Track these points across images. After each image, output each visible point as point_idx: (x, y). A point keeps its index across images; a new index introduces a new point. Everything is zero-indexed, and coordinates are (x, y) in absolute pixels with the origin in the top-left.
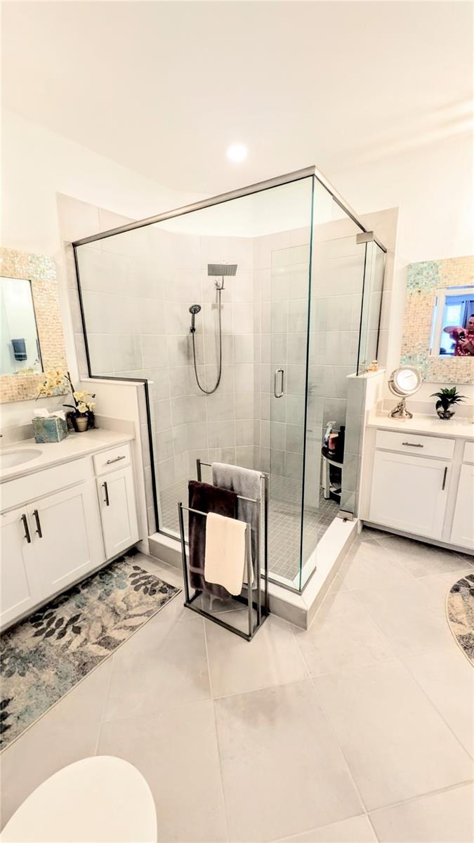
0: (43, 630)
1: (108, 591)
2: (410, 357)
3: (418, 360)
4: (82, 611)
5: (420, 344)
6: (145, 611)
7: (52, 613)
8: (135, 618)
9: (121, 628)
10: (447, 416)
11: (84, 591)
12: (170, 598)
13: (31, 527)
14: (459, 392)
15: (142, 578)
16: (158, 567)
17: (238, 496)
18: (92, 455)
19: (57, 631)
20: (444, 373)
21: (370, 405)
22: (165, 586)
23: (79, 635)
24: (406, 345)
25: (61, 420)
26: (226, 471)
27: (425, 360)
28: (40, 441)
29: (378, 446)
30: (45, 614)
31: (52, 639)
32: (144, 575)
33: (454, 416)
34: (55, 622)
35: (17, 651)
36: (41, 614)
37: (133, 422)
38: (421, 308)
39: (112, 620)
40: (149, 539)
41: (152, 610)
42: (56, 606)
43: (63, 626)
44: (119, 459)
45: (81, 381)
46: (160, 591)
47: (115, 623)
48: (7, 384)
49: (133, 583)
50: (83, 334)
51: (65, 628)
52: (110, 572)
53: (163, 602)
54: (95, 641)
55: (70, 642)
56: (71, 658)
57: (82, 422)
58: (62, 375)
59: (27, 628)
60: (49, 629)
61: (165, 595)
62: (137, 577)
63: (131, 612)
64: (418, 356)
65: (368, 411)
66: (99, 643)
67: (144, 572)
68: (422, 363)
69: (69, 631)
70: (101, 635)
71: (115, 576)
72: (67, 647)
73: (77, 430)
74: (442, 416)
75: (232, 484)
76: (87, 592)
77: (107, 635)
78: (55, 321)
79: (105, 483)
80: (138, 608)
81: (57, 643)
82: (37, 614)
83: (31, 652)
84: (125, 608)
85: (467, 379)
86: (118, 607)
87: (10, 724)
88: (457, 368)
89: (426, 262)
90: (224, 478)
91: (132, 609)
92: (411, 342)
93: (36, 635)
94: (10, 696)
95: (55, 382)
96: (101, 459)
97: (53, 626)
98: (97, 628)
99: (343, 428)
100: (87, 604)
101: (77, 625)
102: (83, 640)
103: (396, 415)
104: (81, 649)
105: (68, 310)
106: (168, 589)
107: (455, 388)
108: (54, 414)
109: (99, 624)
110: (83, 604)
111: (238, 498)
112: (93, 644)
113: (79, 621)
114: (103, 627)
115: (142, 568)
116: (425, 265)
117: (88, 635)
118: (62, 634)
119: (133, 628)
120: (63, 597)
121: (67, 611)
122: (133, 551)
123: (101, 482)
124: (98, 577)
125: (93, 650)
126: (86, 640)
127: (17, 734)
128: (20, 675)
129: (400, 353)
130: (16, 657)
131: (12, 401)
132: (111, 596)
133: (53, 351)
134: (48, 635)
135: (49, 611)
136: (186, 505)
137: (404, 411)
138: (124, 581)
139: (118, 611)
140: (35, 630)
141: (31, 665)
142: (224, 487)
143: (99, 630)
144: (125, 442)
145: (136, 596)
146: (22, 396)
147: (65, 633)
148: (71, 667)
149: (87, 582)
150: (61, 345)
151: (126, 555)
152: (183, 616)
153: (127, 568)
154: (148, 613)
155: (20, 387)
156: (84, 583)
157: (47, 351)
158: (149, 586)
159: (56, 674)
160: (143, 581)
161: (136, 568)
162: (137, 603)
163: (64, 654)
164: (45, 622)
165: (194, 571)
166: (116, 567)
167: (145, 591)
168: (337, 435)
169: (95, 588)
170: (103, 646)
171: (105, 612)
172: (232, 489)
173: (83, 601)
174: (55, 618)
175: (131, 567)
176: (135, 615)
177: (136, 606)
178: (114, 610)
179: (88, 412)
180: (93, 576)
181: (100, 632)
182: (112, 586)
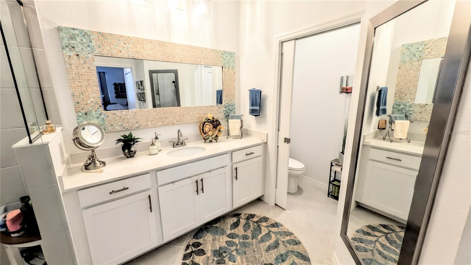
2: (86, 114)
3: (94, 115)
5: (92, 102)
10: (133, 155)
14: (135, 135)
20: (119, 124)
21: (59, 169)
24: (78, 103)
27: (100, 114)
29: (83, 205)
33: (136, 153)
38: (84, 70)
64: (94, 112)
65: (61, 178)
68: (98, 118)
74: (129, 156)
85: (137, 125)
88: (128, 119)
89: (77, 29)
92: (83, 100)
99: (25, 200)
103: (91, 166)
107: (131, 133)
116: (77, 32)
129: (74, 111)
137: (97, 162)
168: (18, 211)
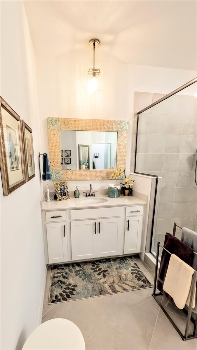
0: (94, 269)
1: (121, 267)
4: (108, 270)
6: (132, 286)
7: (99, 264)
8: (127, 285)
9: (120, 286)
11: (112, 262)
12: (146, 287)
13: (97, 228)
15: (137, 270)
16: (146, 269)
17: (194, 252)
18: (126, 206)
19: (98, 272)
22: (145, 280)
23: (104, 278)
25: (118, 189)
26: (190, 235)
28: (109, 196)
30: (97, 263)
31: (96, 274)
32: (138, 269)
34: (99, 268)
35: (85, 271)
36: (96, 262)
37: (148, 196)
39: (118, 280)
40: (145, 254)
41: (135, 287)
42: (101, 263)
43: (100, 271)
44: (137, 211)
45: (130, 174)
46: (142, 280)
47: (119, 283)
48: (103, 173)
49: (132, 270)
50: (135, 154)
51: (101, 272)
52: (124, 260)
53: (142, 287)
54: (109, 284)
55: (101, 279)
56: (99, 285)
57: (127, 192)
58: (122, 171)
59: (90, 265)
60: (96, 270)
61: (144, 284)
62: (135, 268)
63: (126, 282)
66: (110, 286)
67: (139, 268)
69: (102, 274)
70: (112, 284)
71: (126, 263)
72: (99, 280)
73: (124, 195)
75: (193, 244)
76: (113, 263)
77: (114, 285)
78: (124, 148)
79: (129, 221)
80: (130, 282)
81: (96, 276)
82: (94, 262)
83: (88, 274)
84: (125, 279)
86: (122, 277)
87: (75, 294)
90: (188, 238)
91: (127, 281)
93: (92, 269)
94: (78, 285)
95: (118, 174)
96: (129, 209)
97: (97, 269)
98: (111, 280)
100: (111, 268)
101: (105, 274)
102: (105, 281)
104: (103, 284)
105: (131, 143)
106: (147, 282)
108: (116, 187)
109: (112, 279)
110: (110, 267)
111: (194, 253)
112: (108, 285)
113: (106, 273)
114: (113, 281)
115: (138, 266)
117: (107, 280)
118: (99, 274)
119: (125, 289)
120: (104, 260)
121: (104, 266)
122: (137, 256)
123: (127, 220)
124: (119, 259)
125: (107, 288)
126: (106, 282)
127: (75, 298)
128: (83, 279)
130: (84, 273)
131: (103, 179)
132: (121, 270)
133: (121, 161)
134: (94, 271)
135: (98, 263)
136: (162, 244)
138: (129, 267)
139: (121, 278)
140: (92, 267)
141: (86, 278)
142: (187, 244)
143: (112, 281)
144: (142, 205)
145: (131, 276)
146: (107, 178)
147: (101, 274)
148: (97, 289)
149: (114, 259)
150: (125, 158)
151: (134, 256)
152: (149, 299)
153: (132, 262)
154: (134, 287)
155: (107, 174)
156: (113, 259)
157: (119, 161)
158: (138, 275)
159: (92, 287)
160: (136, 272)
161: (135, 264)
162: (130, 280)
163: (97, 282)
164: (96, 266)
165: (160, 281)
166: (128, 259)
167: (136, 277)
169: (116, 263)
170: (111, 288)
171: (117, 276)
172: (192, 247)
173: (110, 266)
174: (99, 266)
175: (134, 262)
176: (127, 284)
177: (129, 281)
178: (120, 277)
179: (129, 188)
180: (117, 258)
181: (112, 282)
182: (123, 266)
